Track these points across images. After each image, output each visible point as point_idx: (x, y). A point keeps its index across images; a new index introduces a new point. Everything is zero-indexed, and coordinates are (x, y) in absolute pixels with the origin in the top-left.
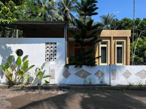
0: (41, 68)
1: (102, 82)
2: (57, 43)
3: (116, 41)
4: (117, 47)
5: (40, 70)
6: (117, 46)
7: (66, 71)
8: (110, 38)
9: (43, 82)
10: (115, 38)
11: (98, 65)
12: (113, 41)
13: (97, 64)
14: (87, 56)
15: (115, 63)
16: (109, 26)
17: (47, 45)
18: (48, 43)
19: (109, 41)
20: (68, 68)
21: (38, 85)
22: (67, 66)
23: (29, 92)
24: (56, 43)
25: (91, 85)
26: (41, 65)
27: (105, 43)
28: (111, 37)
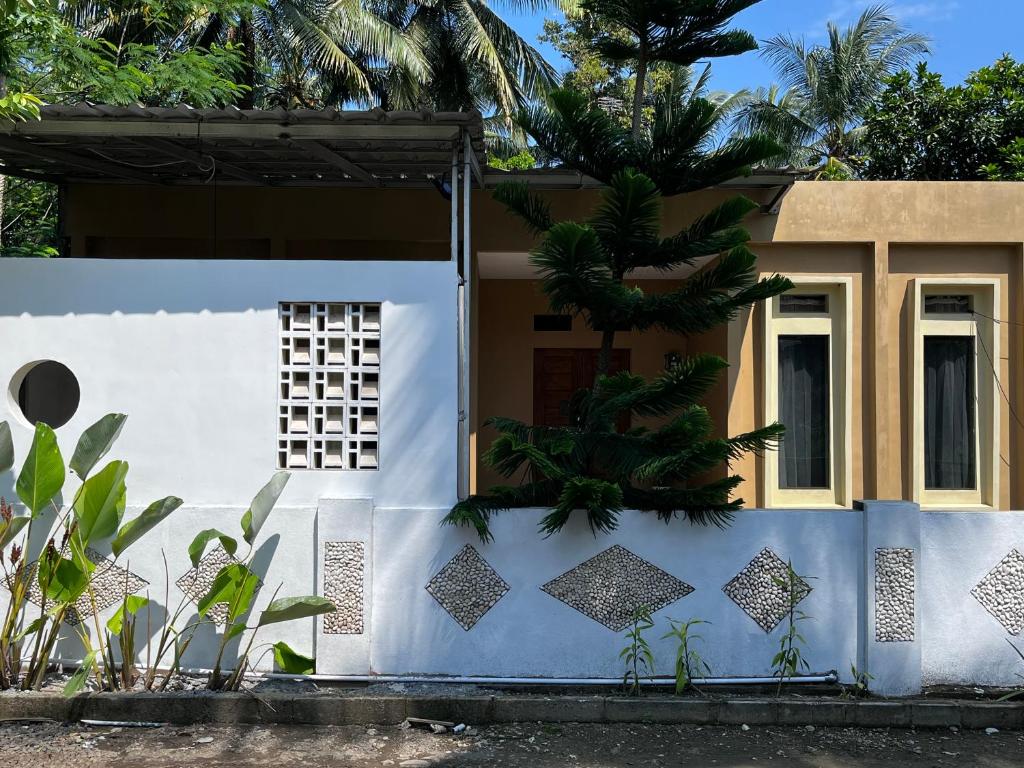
0: (238, 535)
1: (788, 659)
2: (387, 309)
3: (922, 280)
4: (929, 340)
5: (229, 544)
6: (927, 326)
7: (468, 557)
8: (859, 255)
9: (259, 657)
10: (906, 254)
11: (750, 503)
12: (891, 286)
13: (742, 492)
14: (649, 425)
15: (907, 492)
16: (856, 128)
17: (300, 328)
18: (303, 310)
19: (851, 281)
20: (483, 531)
21: (217, 682)
22: (471, 513)
23: (137, 750)
24: (373, 311)
25: (689, 689)
26: (244, 505)
27: (817, 302)
28: (868, 248)
